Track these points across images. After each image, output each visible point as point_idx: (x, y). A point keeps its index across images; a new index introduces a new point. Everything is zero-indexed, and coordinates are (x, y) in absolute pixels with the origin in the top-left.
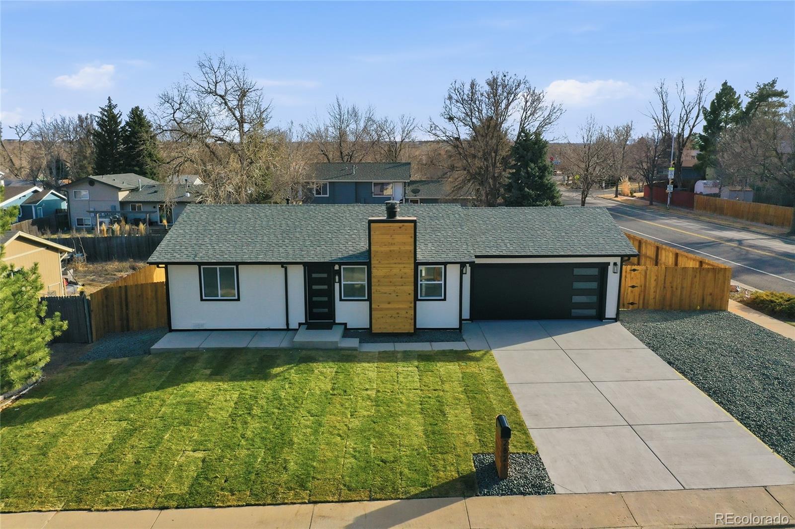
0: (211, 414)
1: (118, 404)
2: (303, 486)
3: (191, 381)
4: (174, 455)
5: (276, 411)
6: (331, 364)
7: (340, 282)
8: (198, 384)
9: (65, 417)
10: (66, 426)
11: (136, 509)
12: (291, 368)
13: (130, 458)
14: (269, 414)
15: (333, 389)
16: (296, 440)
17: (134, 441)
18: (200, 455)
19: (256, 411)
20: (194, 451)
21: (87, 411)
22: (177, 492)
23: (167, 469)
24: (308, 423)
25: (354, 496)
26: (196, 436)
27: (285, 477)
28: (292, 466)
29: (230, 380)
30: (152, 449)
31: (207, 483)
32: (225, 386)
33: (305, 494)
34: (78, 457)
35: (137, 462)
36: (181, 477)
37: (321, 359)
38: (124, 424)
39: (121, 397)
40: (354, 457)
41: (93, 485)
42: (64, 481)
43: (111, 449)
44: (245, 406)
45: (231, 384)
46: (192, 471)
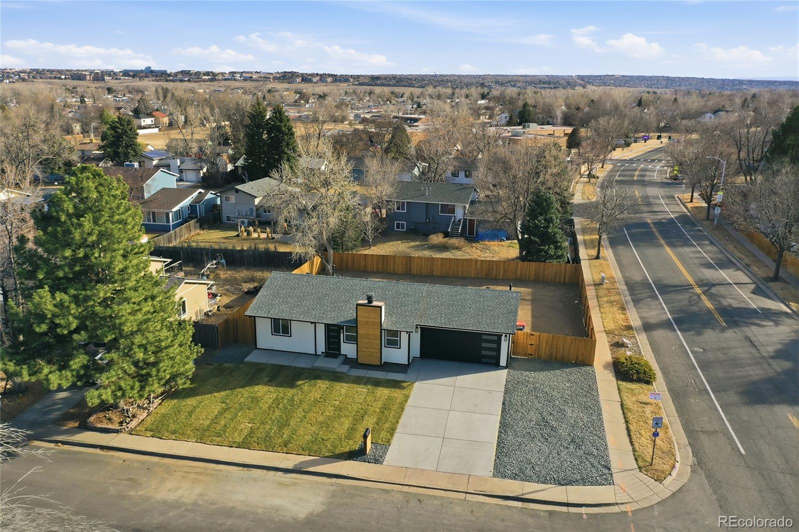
0: (261, 405)
1: (223, 393)
2: (285, 446)
3: (258, 384)
4: (241, 424)
5: (289, 407)
6: (327, 382)
7: (343, 333)
8: (260, 387)
9: (200, 397)
10: (200, 403)
11: (221, 446)
12: (306, 382)
13: (223, 423)
14: (285, 408)
15: (320, 398)
16: (292, 424)
17: (226, 415)
18: (250, 425)
19: (281, 406)
20: (249, 423)
21: (210, 396)
22: (238, 441)
23: (236, 430)
24: (300, 416)
25: (303, 453)
26: (252, 416)
27: (280, 440)
28: (285, 436)
29: (276, 386)
30: (232, 420)
31: (249, 439)
32: (272, 389)
33: (285, 449)
34: (203, 419)
35: (225, 425)
36: (241, 434)
37: (324, 378)
38: (223, 405)
39: (225, 390)
40: (312, 436)
41: (207, 433)
42: (197, 430)
43: (216, 417)
44: (277, 401)
45: (275, 388)
46: (245, 432)
